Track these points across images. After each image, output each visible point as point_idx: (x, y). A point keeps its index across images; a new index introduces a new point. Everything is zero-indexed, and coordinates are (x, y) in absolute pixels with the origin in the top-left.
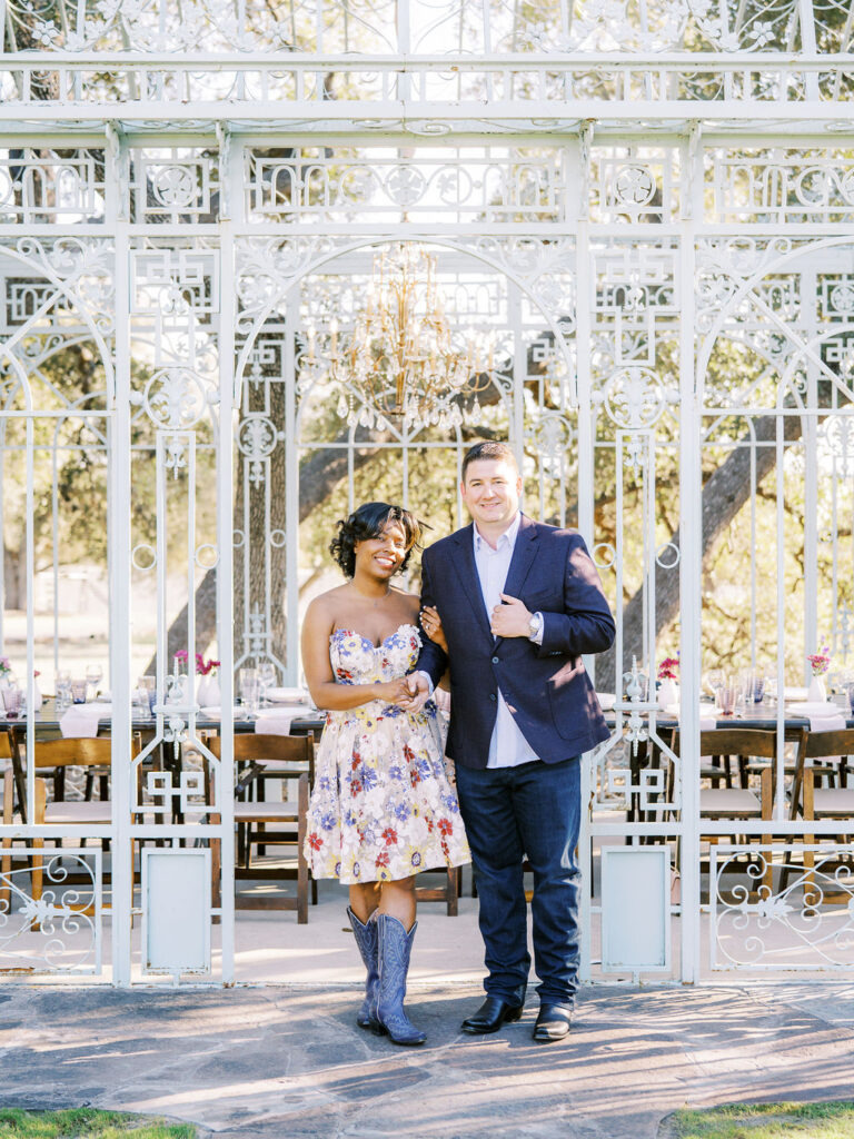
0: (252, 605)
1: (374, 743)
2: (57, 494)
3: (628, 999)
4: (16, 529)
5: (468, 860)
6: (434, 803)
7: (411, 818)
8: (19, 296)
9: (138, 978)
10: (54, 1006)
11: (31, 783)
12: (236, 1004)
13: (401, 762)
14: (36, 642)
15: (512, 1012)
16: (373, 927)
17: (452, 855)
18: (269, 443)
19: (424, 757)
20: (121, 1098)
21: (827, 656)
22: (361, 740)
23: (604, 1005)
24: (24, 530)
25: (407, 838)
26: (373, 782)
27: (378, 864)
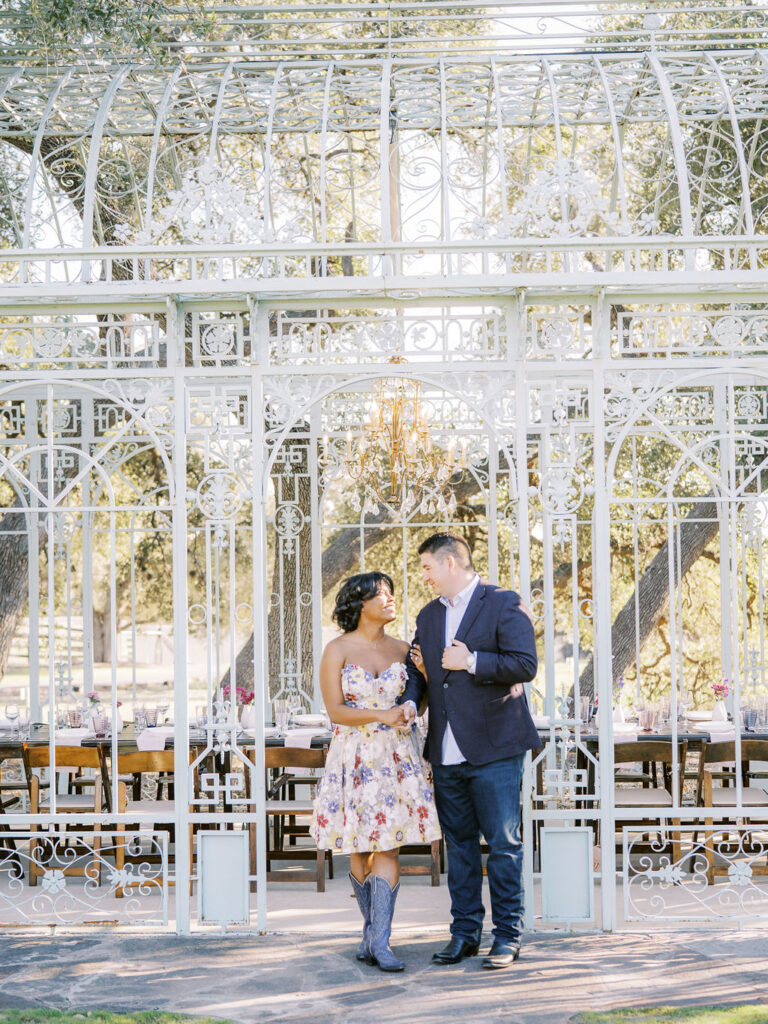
0: (286, 652)
1: (371, 749)
2: (134, 566)
3: (559, 941)
4: (102, 593)
5: (439, 837)
6: (415, 794)
7: (397, 806)
8: (104, 413)
9: (195, 928)
10: (133, 948)
11: (115, 789)
12: (268, 946)
13: (389, 762)
14: (118, 688)
15: (470, 950)
16: (368, 886)
17: (427, 833)
18: (299, 524)
19: (408, 761)
20: (181, 1005)
21: (727, 685)
22: (362, 747)
23: (542, 946)
24: (109, 595)
25: (393, 820)
26: (369, 778)
27: (371, 839)
